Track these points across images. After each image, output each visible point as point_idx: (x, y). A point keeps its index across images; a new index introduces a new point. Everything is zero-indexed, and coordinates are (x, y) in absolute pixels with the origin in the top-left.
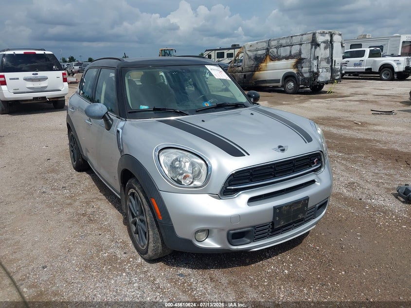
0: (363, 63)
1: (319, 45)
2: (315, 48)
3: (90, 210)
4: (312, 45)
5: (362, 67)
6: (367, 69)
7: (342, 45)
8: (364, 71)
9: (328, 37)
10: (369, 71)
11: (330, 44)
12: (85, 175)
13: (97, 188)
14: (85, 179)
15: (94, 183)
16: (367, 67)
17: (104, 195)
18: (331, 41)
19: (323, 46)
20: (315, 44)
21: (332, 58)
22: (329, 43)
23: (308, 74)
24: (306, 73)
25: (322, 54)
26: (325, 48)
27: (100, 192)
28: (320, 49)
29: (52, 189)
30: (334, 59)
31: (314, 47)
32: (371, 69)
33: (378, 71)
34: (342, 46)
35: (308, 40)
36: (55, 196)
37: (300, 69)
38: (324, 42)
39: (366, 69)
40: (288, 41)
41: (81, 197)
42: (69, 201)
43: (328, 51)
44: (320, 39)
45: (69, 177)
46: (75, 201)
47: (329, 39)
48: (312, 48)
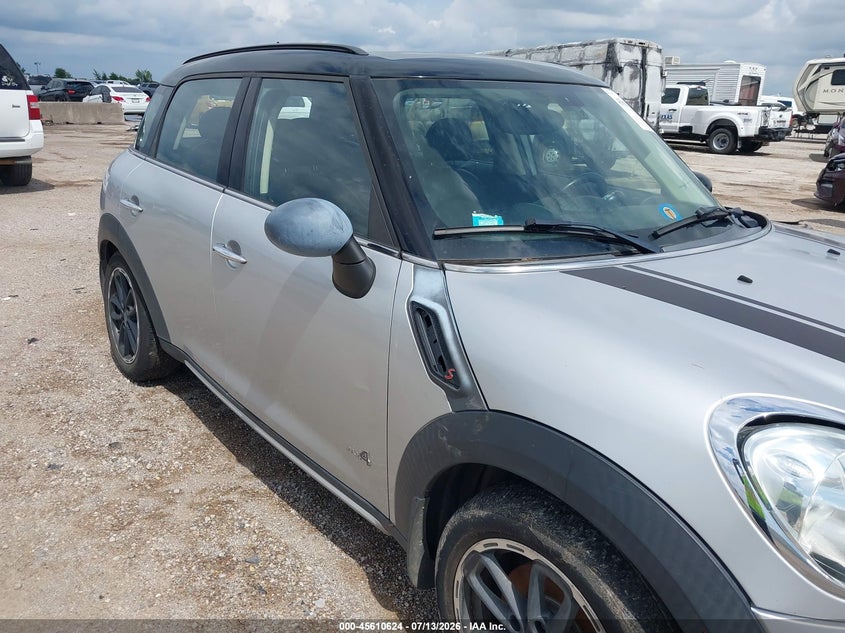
0: (674, 115)
1: (620, 70)
2: (614, 76)
3: (238, 543)
4: (606, 69)
5: (673, 124)
6: (682, 129)
7: (662, 74)
8: (677, 131)
9: (637, 55)
10: (686, 132)
11: (641, 68)
12: (165, 399)
13: (224, 448)
14: (172, 412)
15: (203, 429)
16: (682, 125)
17: (257, 473)
18: (644, 64)
19: (627, 71)
20: (612, 66)
21: (643, 100)
22: (639, 66)
23: (593, 133)
24: (587, 130)
25: (625, 91)
26: (633, 77)
27: (239, 461)
28: (623, 79)
29: (75, 454)
30: (647, 102)
31: (610, 72)
32: (690, 128)
33: (704, 133)
34: (663, 77)
35: (598, 56)
36: (95, 480)
37: (576, 122)
38: (630, 64)
39: (680, 128)
40: (552, 56)
41: (184, 486)
42: (149, 503)
43: (637, 83)
44: (624, 56)
45: (118, 405)
46: (170, 502)
47: (639, 57)
48: (605, 75)
